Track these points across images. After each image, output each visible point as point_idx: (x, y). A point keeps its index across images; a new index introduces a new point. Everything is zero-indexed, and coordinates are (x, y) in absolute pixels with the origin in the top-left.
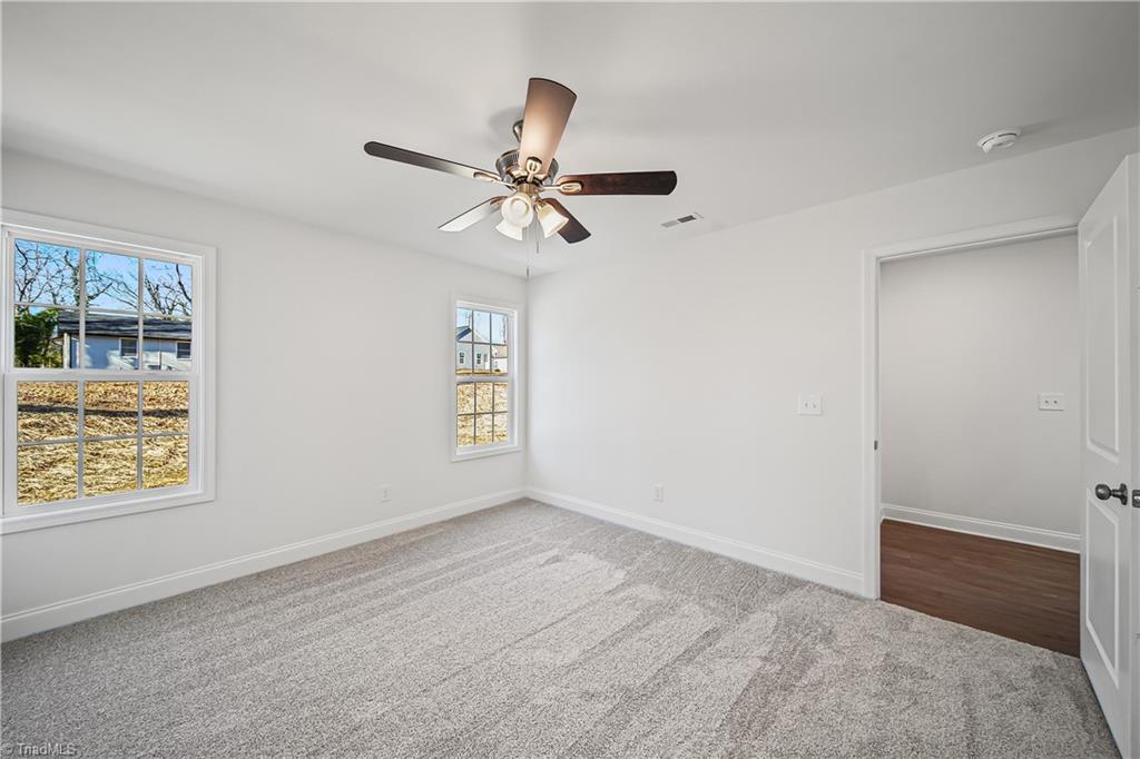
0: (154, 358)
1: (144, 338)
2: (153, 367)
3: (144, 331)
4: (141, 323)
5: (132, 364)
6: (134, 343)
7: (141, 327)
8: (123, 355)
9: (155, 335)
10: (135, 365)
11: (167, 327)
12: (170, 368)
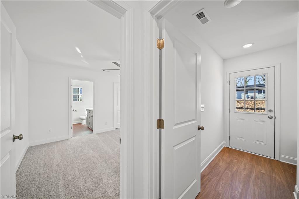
8: (245, 94)
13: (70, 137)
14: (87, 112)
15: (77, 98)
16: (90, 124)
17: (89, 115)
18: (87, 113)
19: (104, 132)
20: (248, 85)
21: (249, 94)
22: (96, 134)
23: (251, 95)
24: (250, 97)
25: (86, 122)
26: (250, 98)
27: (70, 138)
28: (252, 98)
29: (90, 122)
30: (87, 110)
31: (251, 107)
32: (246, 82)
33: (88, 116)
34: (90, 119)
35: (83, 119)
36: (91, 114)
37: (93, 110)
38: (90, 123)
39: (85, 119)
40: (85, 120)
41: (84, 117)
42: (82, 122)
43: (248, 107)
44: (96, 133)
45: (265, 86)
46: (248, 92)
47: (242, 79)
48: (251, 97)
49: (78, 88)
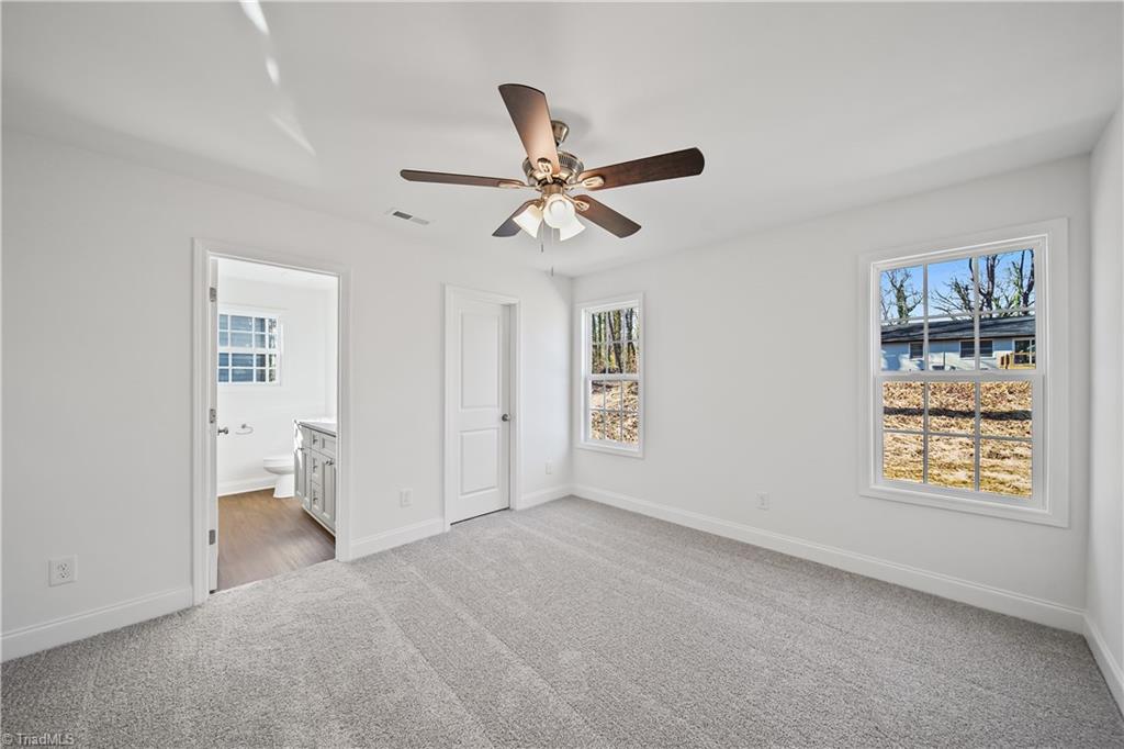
0: (937, 359)
1: (930, 341)
2: (936, 368)
3: (930, 334)
4: (926, 327)
5: (919, 365)
6: (921, 347)
7: (926, 331)
8: (911, 357)
9: (939, 337)
10: (922, 366)
11: (954, 327)
12: (953, 368)
13: (201, 595)
14: (300, 437)
15: (255, 368)
16: (320, 501)
17: (314, 455)
18: (302, 443)
19: (393, 550)
20: (914, 321)
22: (354, 563)
25: (297, 489)
27: (198, 601)
29: (319, 489)
30: (305, 426)
32: (904, 312)
33: (305, 456)
34: (317, 475)
35: (280, 472)
36: (325, 451)
37: (334, 430)
38: (319, 496)
39: (293, 469)
40: (293, 476)
41: (288, 462)
42: (275, 482)
44: (351, 557)
49: (263, 320)
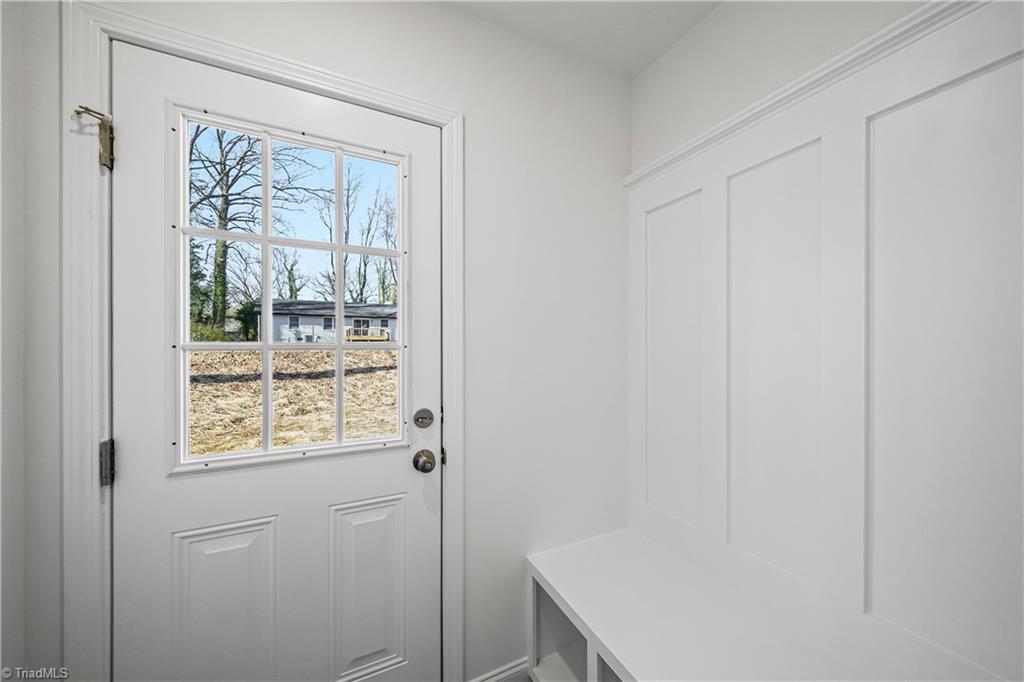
0: (308, 330)
1: (303, 315)
5: (296, 335)
8: (290, 328)
9: (310, 312)
12: (319, 338)
20: (299, 298)
21: (301, 328)
23: (305, 329)
24: (303, 336)
26: (303, 341)
28: (309, 339)
31: (306, 371)
32: (294, 291)
43: (299, 370)
45: (334, 308)
46: (297, 320)
47: (281, 281)
48: (307, 336)
